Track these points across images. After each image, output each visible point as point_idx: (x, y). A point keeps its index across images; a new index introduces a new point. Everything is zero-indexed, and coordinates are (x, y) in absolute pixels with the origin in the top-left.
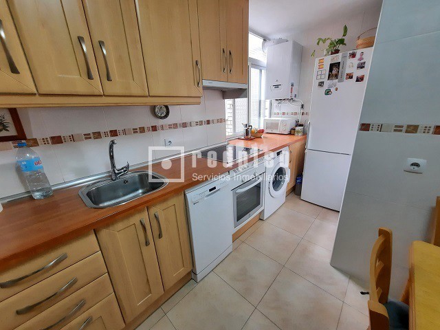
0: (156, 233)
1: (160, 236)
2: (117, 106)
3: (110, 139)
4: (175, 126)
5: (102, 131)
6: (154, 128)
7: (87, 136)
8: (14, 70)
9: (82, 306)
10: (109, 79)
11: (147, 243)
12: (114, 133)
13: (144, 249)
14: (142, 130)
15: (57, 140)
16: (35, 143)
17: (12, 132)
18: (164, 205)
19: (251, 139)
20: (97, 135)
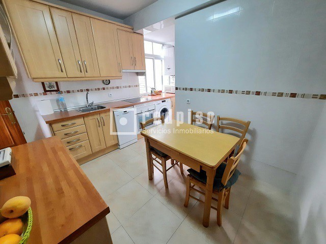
0: (103, 124)
1: (104, 125)
2: (89, 80)
3: (86, 92)
4: (113, 88)
5: (83, 89)
6: (104, 89)
7: (78, 91)
8: (62, 71)
9: (79, 140)
10: (87, 72)
11: (99, 126)
12: (88, 90)
13: (98, 128)
14: (99, 89)
15: (68, 92)
16: (61, 93)
17: (56, 89)
18: (105, 114)
19: (154, 95)
20: (82, 91)
